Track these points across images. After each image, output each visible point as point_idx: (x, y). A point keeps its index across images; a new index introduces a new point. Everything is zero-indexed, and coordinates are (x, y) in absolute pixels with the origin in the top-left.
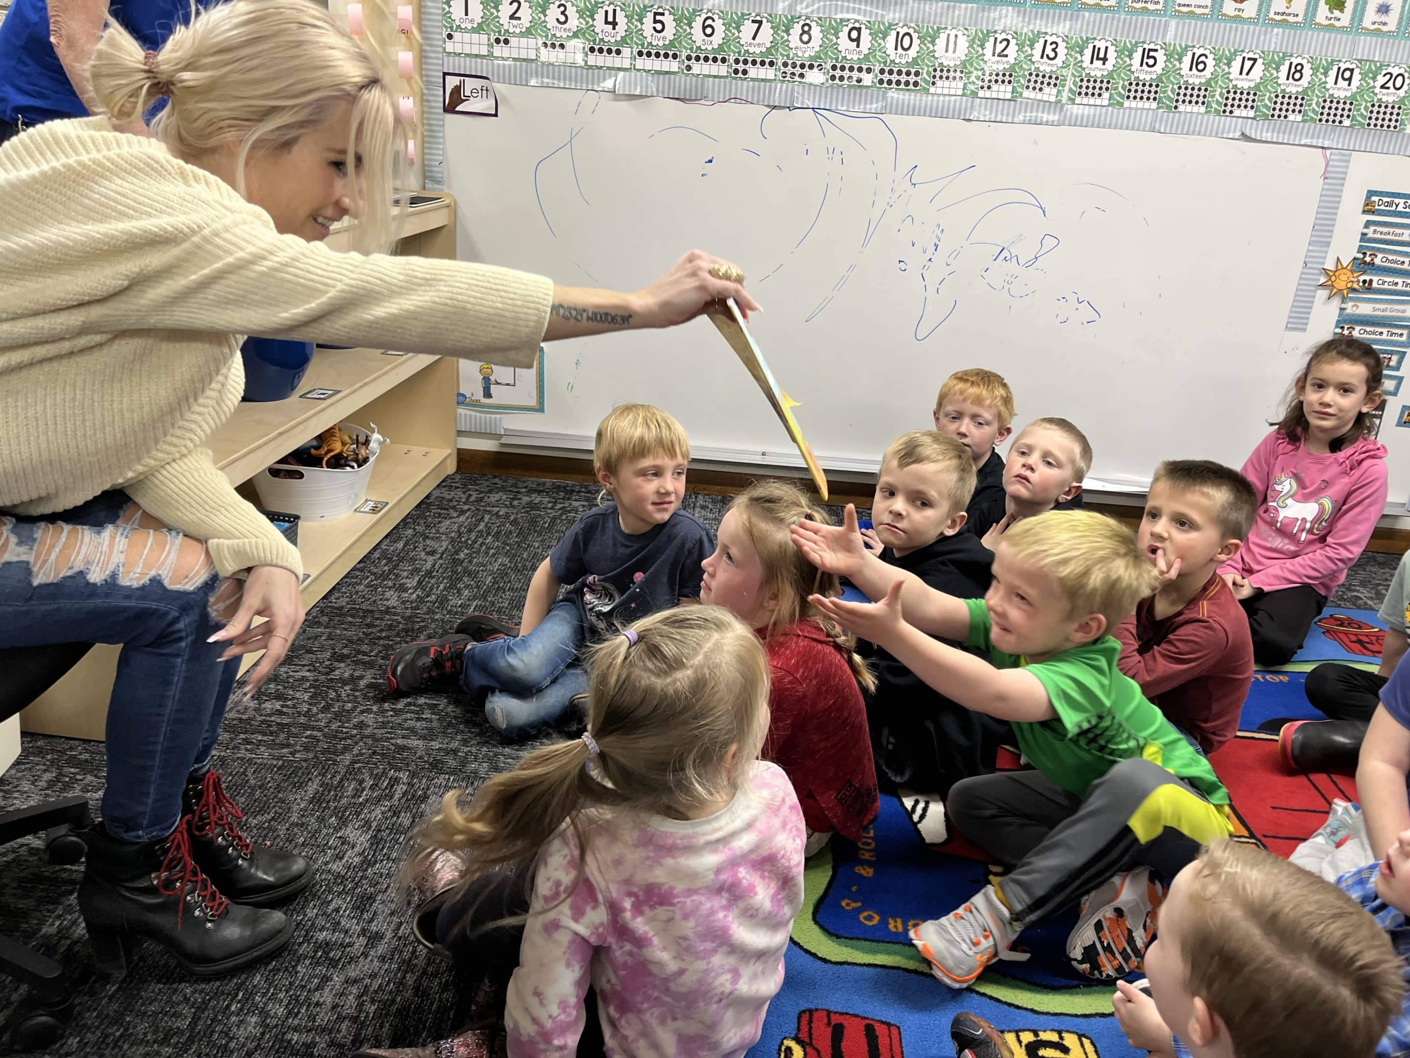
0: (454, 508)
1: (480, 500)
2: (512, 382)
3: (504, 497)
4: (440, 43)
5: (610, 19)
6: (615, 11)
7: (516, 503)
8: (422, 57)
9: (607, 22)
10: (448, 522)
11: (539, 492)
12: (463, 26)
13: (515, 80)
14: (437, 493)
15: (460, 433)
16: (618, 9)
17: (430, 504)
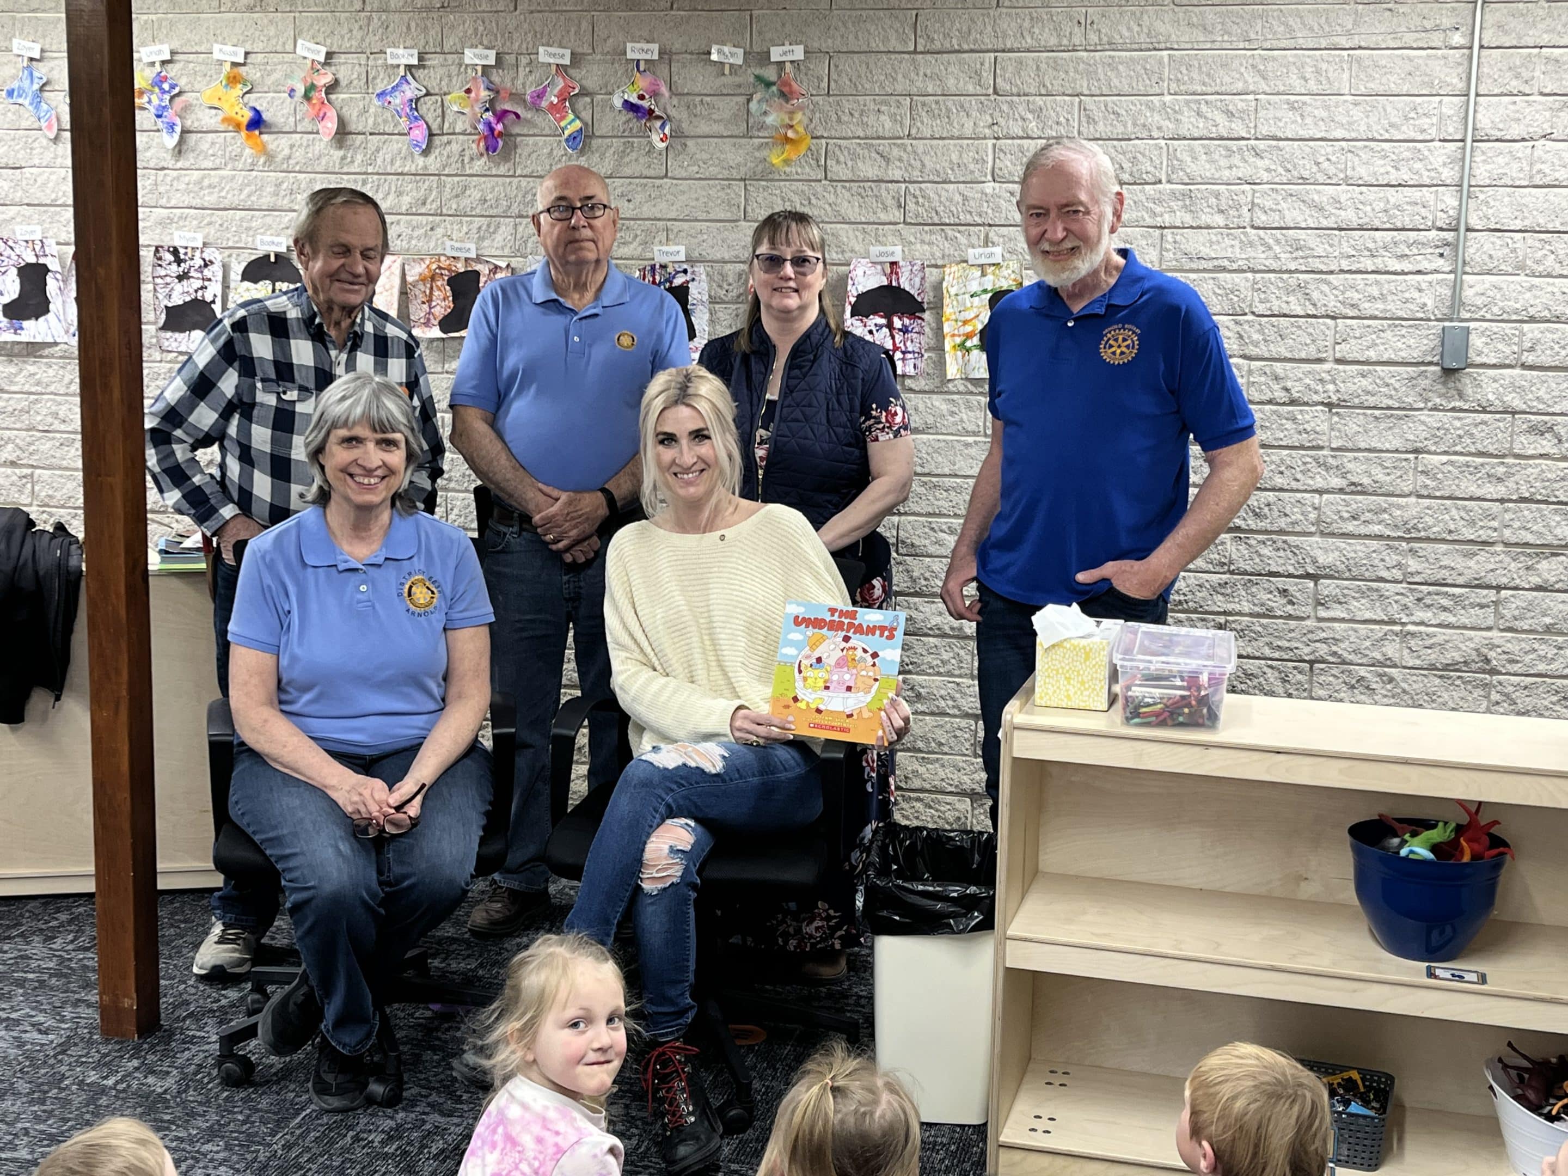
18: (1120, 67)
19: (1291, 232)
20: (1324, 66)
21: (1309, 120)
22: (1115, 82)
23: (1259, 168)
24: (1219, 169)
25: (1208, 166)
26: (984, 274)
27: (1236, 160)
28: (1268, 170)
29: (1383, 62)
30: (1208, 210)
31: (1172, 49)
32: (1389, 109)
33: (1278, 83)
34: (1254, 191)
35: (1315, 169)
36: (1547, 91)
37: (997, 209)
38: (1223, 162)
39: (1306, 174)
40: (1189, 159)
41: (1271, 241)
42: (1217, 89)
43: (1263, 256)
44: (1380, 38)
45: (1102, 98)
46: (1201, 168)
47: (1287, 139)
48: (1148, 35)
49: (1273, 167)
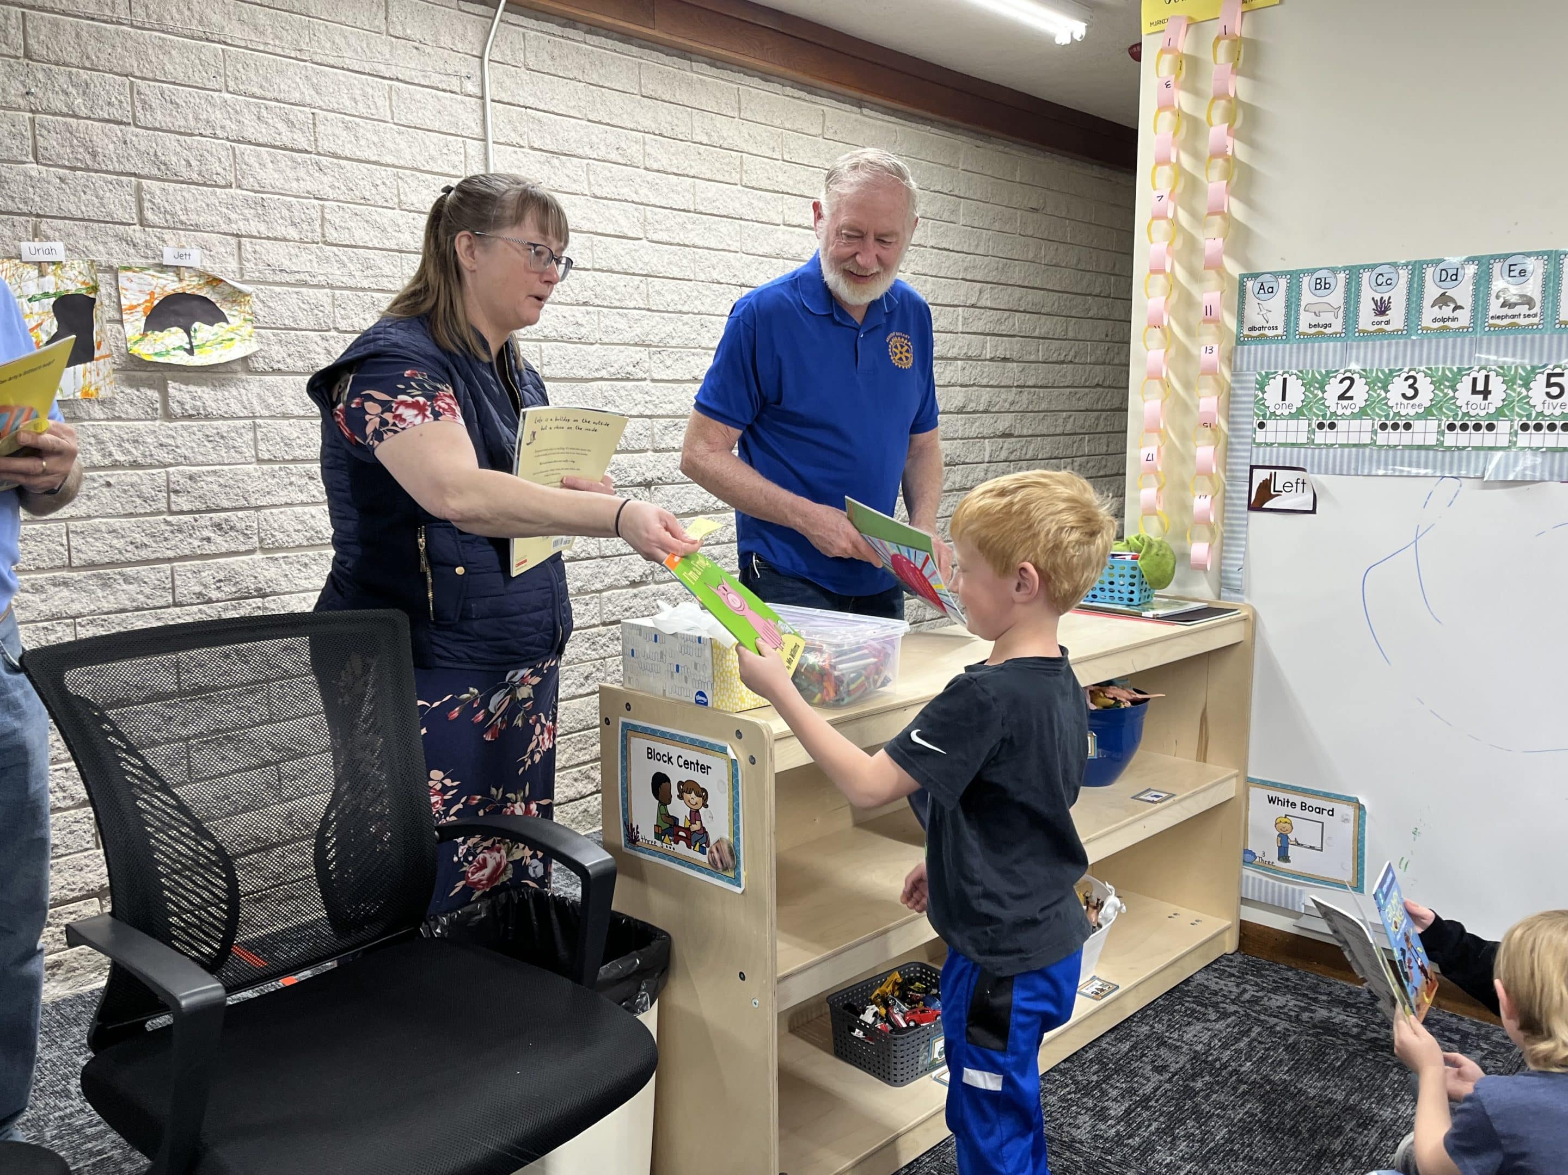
0: (1215, 1005)
1: (1255, 1001)
2: (1319, 846)
3: (1291, 1004)
4: (1250, 433)
5: (1480, 387)
6: (1487, 377)
7: (1305, 1016)
8: (1228, 449)
9: (1474, 392)
10: (1199, 1026)
11: (1346, 1005)
12: (1278, 413)
13: (1341, 470)
14: (1200, 979)
15: (1244, 901)
16: (1492, 374)
17: (1186, 993)
18: (173, 52)
19: (361, 251)
20: (370, 91)
21: (363, 142)
22: (169, 67)
23: (323, 184)
24: (287, 179)
25: (276, 176)
26: (42, 274)
27: (302, 173)
28: (332, 187)
29: (418, 97)
30: (280, 221)
31: (225, 43)
32: (428, 143)
33: (332, 100)
34: (322, 206)
35: (374, 191)
36: (536, 146)
37: (46, 196)
38: (291, 174)
39: (367, 195)
40: (257, 165)
41: (344, 258)
42: (276, 95)
43: (338, 272)
44: (413, 73)
45: (157, 84)
46: (269, 176)
47: (346, 158)
48: (200, 22)
49: (337, 184)
